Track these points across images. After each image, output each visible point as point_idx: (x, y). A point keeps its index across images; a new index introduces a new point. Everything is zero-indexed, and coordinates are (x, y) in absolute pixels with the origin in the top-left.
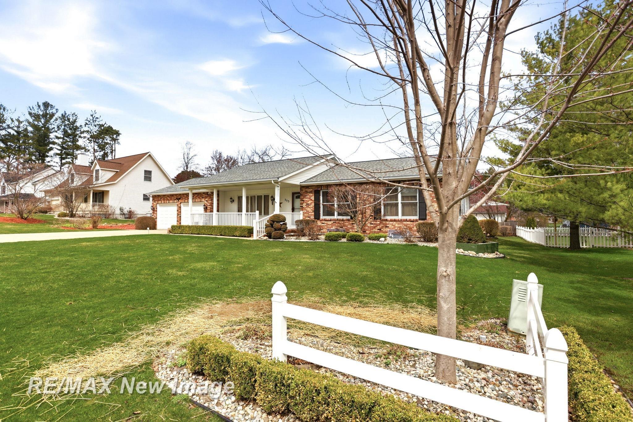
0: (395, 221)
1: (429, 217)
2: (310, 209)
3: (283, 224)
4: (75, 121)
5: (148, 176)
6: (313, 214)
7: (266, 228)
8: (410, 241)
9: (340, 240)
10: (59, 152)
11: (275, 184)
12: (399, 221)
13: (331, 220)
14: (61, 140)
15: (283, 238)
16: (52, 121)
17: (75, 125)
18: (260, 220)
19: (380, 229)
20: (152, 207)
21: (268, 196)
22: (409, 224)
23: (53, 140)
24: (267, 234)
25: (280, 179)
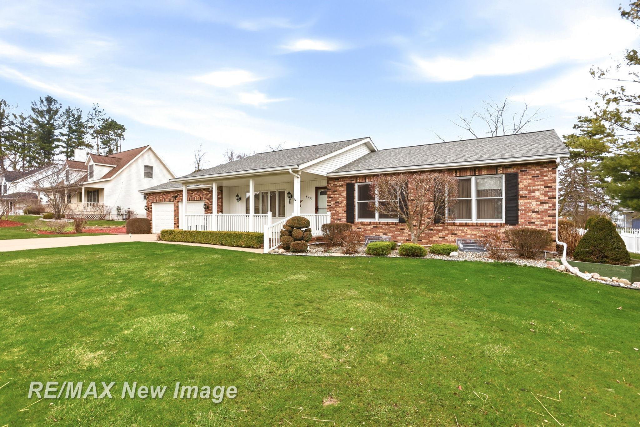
0: (467, 225)
1: (522, 221)
2: (342, 210)
3: (306, 231)
4: (79, 117)
5: (149, 172)
6: (345, 215)
7: (281, 236)
8: (499, 258)
9: (390, 253)
10: (65, 150)
11: (294, 174)
12: (472, 226)
13: (370, 224)
14: (67, 137)
15: (306, 251)
16: (56, 117)
17: (80, 121)
18: (274, 224)
19: (443, 238)
20: (146, 206)
21: (284, 192)
22: (490, 231)
23: (59, 137)
24: (284, 245)
25: (301, 167)
